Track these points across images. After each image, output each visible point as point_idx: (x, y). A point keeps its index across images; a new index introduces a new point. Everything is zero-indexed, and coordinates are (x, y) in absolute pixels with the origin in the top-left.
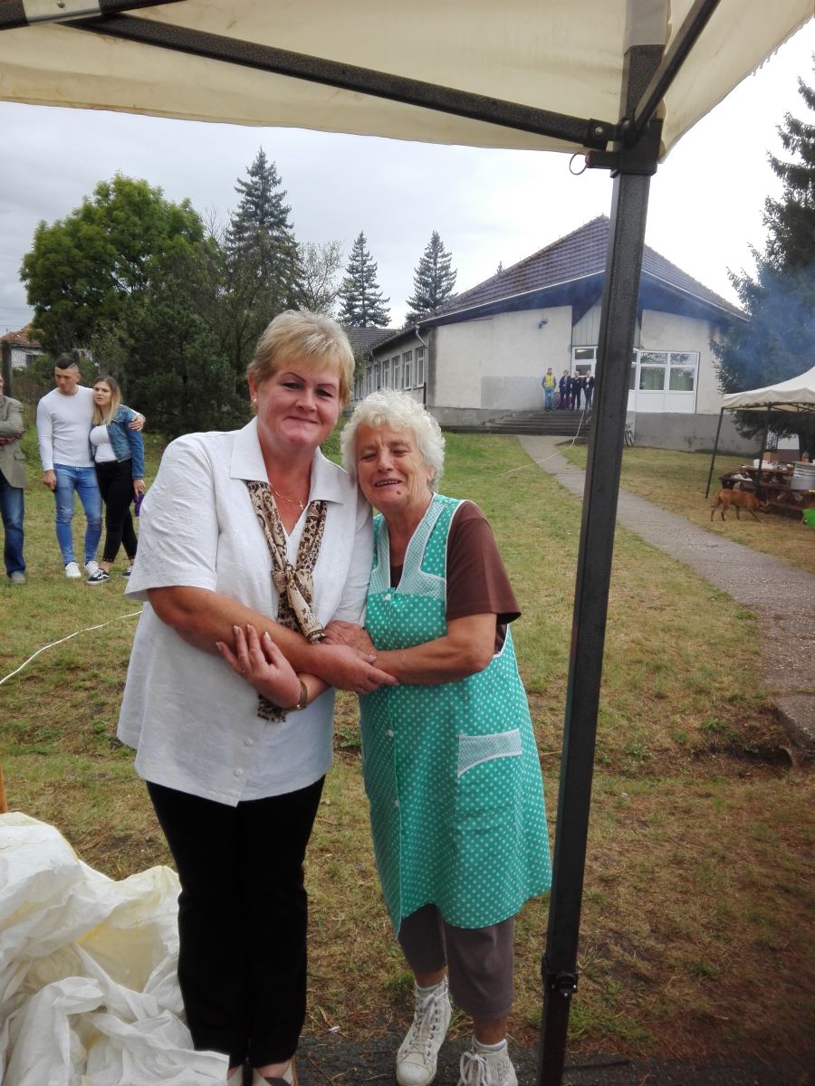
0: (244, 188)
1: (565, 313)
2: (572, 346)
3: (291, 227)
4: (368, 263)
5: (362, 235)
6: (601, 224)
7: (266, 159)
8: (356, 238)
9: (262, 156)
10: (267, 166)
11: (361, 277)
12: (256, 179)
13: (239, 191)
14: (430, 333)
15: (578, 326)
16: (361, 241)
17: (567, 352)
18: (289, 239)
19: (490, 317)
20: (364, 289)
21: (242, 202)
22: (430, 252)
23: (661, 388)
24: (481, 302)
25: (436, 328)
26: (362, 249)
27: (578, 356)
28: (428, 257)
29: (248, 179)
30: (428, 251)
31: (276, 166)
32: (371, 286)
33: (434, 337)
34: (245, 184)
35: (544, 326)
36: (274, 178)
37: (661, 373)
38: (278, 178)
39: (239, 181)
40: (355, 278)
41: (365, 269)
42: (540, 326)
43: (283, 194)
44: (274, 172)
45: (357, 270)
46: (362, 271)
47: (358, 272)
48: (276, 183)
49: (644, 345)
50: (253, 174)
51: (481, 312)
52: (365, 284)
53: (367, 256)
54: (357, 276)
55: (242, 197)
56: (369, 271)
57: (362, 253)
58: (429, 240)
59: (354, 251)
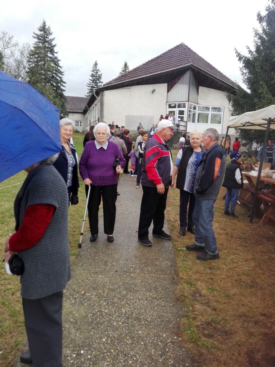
0: (36, 36)
1: (165, 86)
2: (167, 102)
3: (57, 53)
4: (99, 73)
5: (96, 62)
6: (181, 47)
7: (46, 24)
8: (94, 63)
9: (44, 23)
10: (47, 27)
11: (95, 78)
12: (42, 33)
13: (34, 37)
14: (101, 94)
15: (170, 93)
16: (96, 64)
17: (165, 105)
18: (56, 58)
19: (129, 87)
20: (97, 83)
21: (35, 42)
22: (124, 70)
23: (207, 122)
24: (124, 80)
25: (103, 92)
26: (96, 68)
27: (170, 106)
28: (123, 72)
29: (39, 33)
30: (123, 69)
31: (50, 27)
32: (100, 82)
33: (102, 96)
34: (36, 35)
35: (154, 92)
36: (50, 32)
37: (207, 116)
38: (51, 32)
39: (34, 33)
40: (93, 79)
41: (98, 75)
42: (153, 92)
43: (53, 39)
44: (50, 30)
45: (94, 75)
46: (96, 76)
47: (95, 77)
48: (51, 34)
49: (199, 103)
50: (41, 31)
51: (124, 84)
52: (98, 82)
53: (99, 70)
54: (94, 78)
55: (36, 40)
56: (99, 76)
57: (96, 69)
58: (123, 65)
59: (93, 68)
